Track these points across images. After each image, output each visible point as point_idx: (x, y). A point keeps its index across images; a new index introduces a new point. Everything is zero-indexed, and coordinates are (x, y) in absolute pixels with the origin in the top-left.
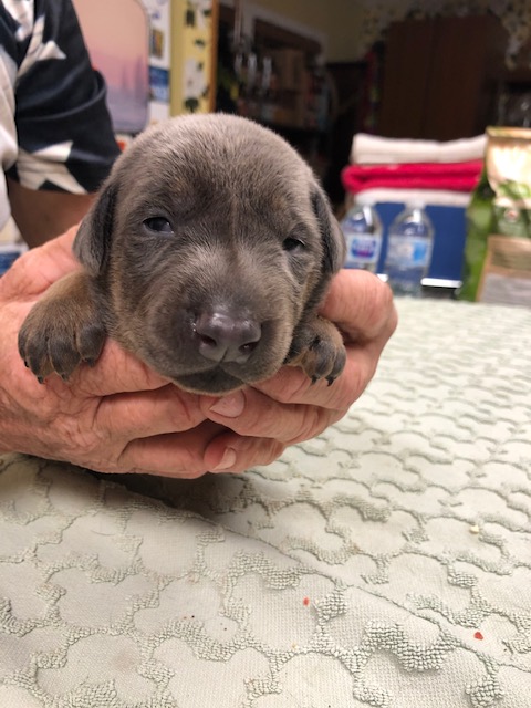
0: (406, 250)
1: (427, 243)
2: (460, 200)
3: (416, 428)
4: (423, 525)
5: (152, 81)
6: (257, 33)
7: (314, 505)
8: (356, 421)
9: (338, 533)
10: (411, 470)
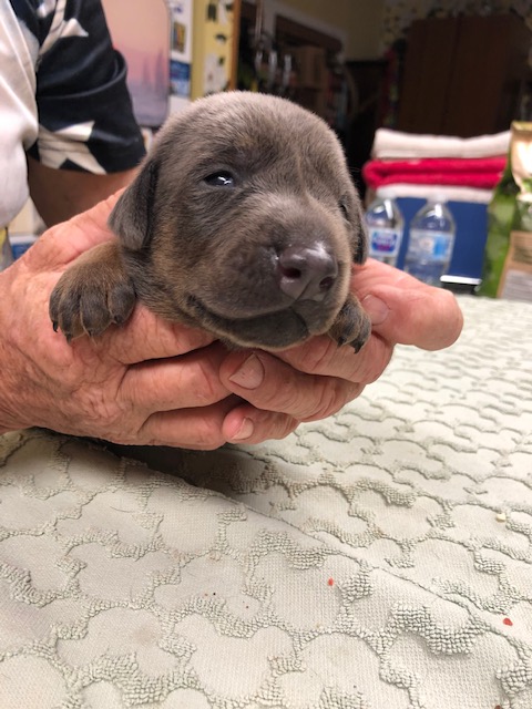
0: (427, 244)
1: (448, 238)
2: (483, 196)
3: (439, 417)
4: (449, 512)
5: (173, 75)
6: (277, 31)
7: (336, 489)
8: (377, 409)
9: (362, 517)
10: (435, 458)
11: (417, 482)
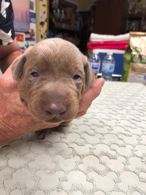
2: (122, 52)
3: (119, 124)
4: (128, 160)
7: (95, 156)
8: (102, 123)
9: (104, 164)
10: (121, 139)
11: (117, 149)
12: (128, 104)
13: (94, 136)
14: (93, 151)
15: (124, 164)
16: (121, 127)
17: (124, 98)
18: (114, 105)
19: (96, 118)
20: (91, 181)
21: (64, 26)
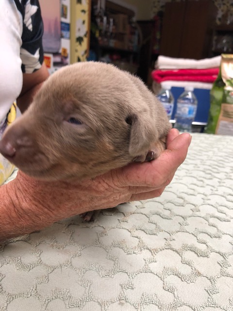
5: (62, 29)
6: (106, 7)
7: (174, 250)
8: (181, 199)
9: (188, 264)
10: (212, 226)
11: (208, 241)
12: (221, 169)
13: (170, 219)
14: (171, 243)
15: (220, 265)
16: (212, 205)
17: (214, 161)
18: (198, 170)
19: (171, 192)
20: (170, 291)
21: (112, 43)
